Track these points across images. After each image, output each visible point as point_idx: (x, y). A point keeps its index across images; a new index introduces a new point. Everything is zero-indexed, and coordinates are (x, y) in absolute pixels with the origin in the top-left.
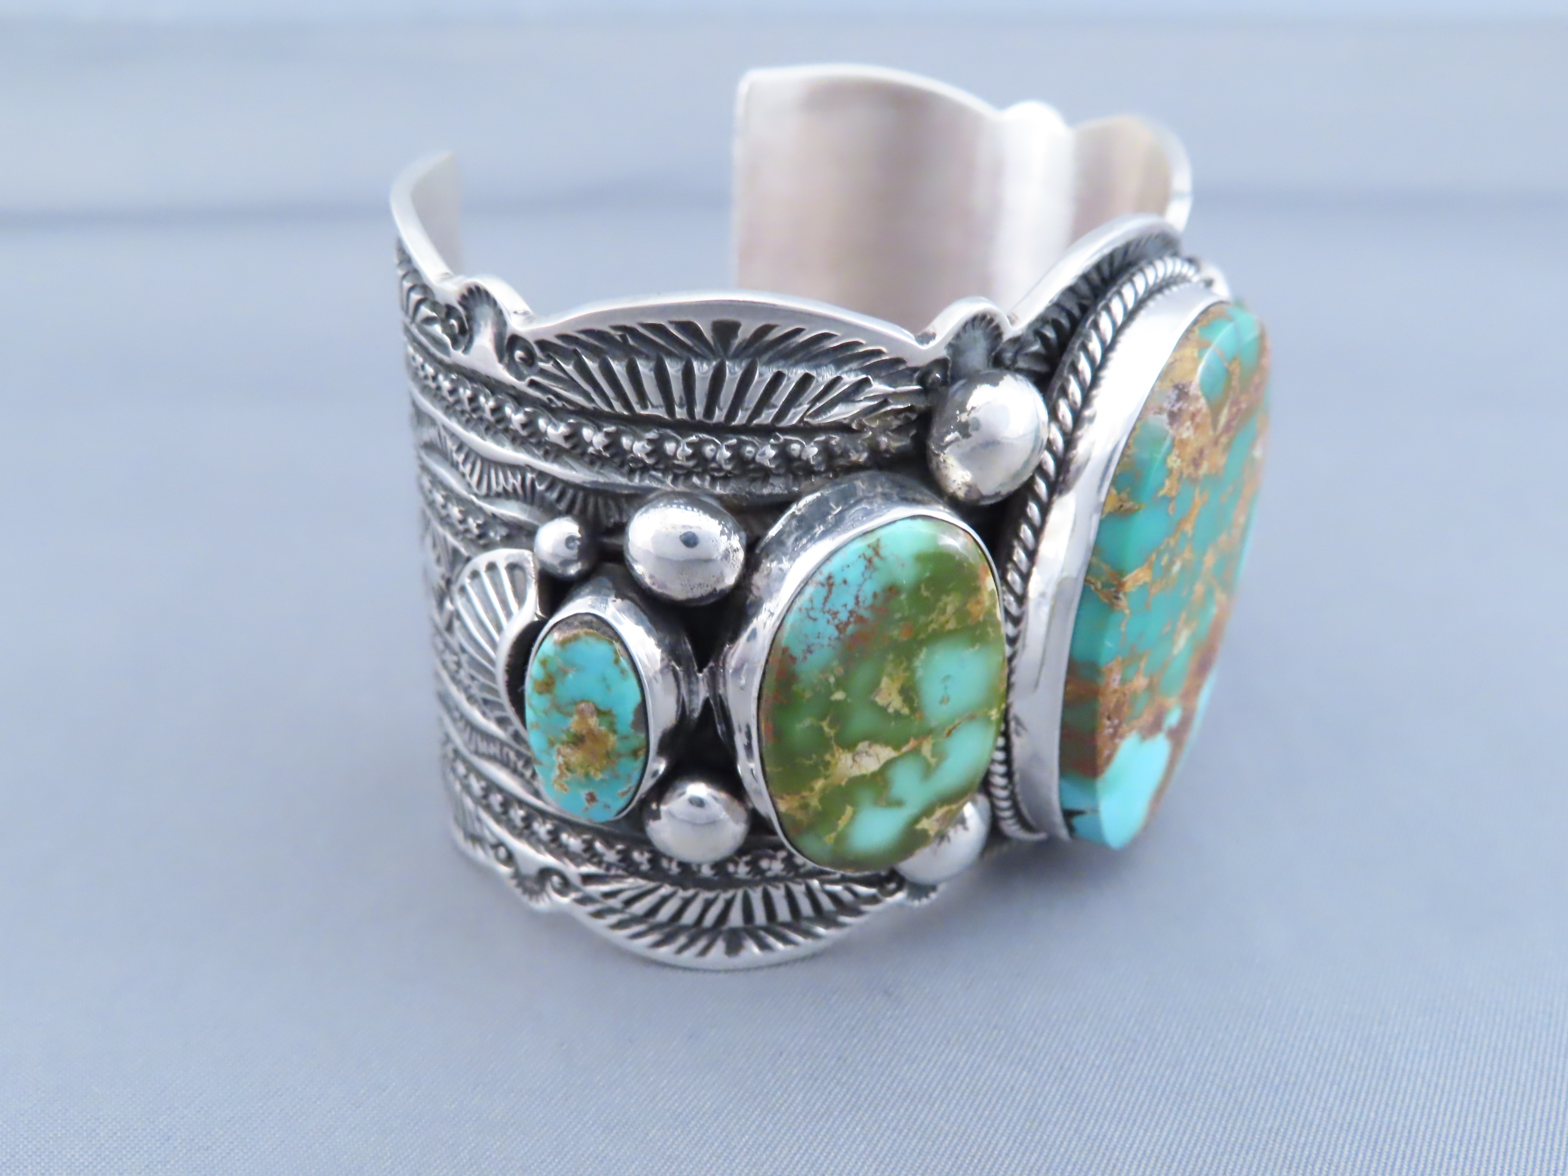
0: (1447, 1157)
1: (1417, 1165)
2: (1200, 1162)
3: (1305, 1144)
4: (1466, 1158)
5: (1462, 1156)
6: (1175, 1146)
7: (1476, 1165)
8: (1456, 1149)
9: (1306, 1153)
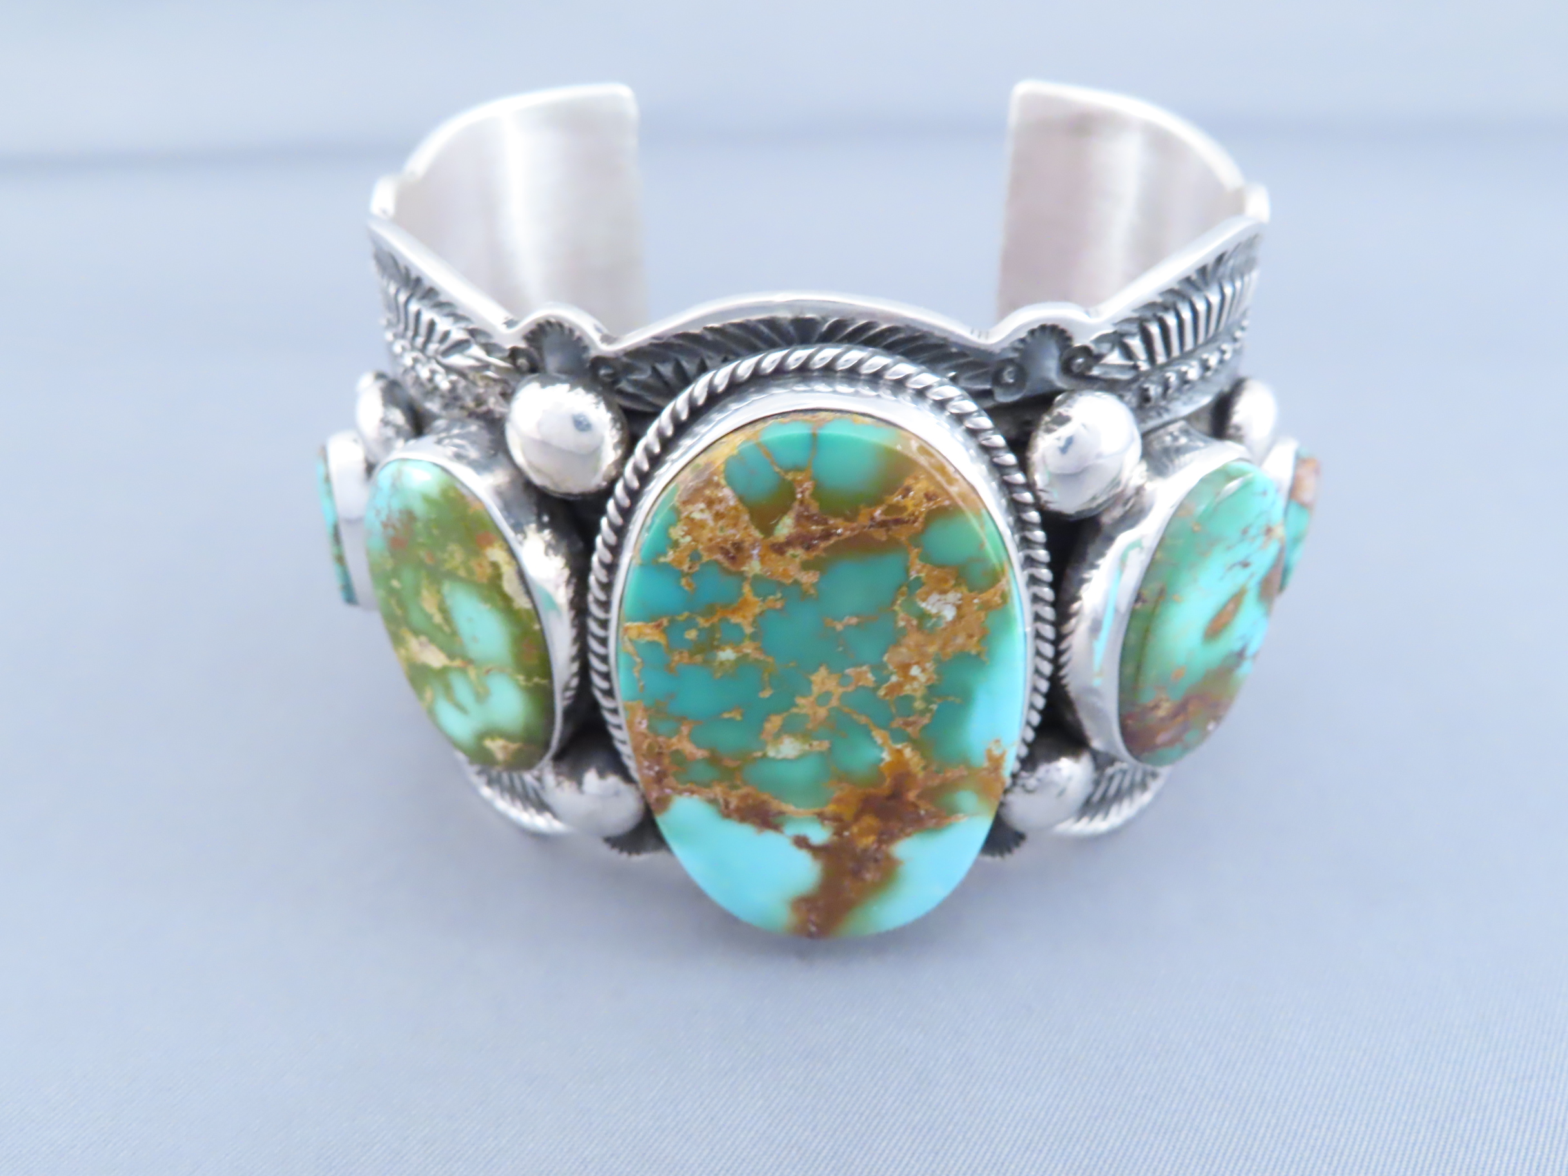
0: (1310, 1126)
1: (1280, 1134)
2: (1074, 1126)
3: (1176, 1111)
4: (1328, 1129)
5: (1325, 1126)
6: (1052, 1110)
7: (1337, 1136)
8: (1320, 1120)
9: (1175, 1119)
